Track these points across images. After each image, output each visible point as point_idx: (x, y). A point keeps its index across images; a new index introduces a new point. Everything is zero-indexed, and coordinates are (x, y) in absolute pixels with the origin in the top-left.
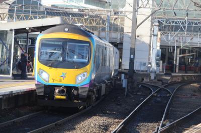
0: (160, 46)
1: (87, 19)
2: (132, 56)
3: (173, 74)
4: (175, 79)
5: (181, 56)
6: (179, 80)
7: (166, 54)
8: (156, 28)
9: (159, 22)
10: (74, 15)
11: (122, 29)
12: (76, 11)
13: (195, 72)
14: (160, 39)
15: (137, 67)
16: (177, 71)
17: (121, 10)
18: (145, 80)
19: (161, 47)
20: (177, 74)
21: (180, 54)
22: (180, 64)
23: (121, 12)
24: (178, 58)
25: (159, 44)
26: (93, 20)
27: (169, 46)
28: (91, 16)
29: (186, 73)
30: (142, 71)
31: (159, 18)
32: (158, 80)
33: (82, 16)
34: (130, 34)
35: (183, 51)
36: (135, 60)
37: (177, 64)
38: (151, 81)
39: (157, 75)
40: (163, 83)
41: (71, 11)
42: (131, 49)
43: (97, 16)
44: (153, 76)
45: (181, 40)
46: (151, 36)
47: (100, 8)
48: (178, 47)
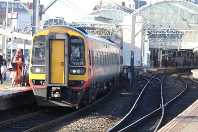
1: (98, 31)
2: (132, 57)
3: (159, 68)
4: (160, 72)
6: (163, 72)
7: (154, 56)
8: (146, 36)
9: (148, 32)
11: (122, 38)
12: (89, 26)
13: (173, 66)
14: (149, 44)
15: (136, 64)
17: (120, 24)
18: (140, 73)
19: (150, 49)
20: (161, 67)
21: (163, 54)
23: (121, 26)
24: (161, 57)
25: (148, 48)
26: (102, 32)
27: (154, 49)
28: (101, 29)
30: (137, 67)
31: (149, 29)
32: (149, 73)
33: (94, 29)
35: (164, 52)
36: (135, 60)
37: (161, 61)
38: (144, 73)
40: (152, 75)
41: (84, 26)
43: (103, 29)
44: (145, 70)
46: (142, 42)
47: (106, 24)
48: (161, 49)
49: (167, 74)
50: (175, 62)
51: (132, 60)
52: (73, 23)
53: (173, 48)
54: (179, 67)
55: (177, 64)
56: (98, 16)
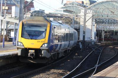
0: (96, 30)
1: (64, 19)
2: (84, 35)
3: (102, 42)
4: (102, 44)
5: (105, 34)
6: (104, 45)
7: (98, 34)
8: (94, 22)
9: (95, 20)
10: (59, 17)
12: (59, 15)
14: (96, 27)
15: (86, 39)
16: (103, 41)
17: (79, 14)
18: (90, 45)
20: (103, 42)
22: (104, 38)
23: (79, 16)
24: (104, 35)
25: (95, 29)
26: (67, 19)
27: (100, 30)
28: (66, 17)
29: (107, 41)
31: (96, 18)
32: (95, 45)
33: (62, 17)
34: (83, 25)
35: (106, 32)
36: (85, 36)
37: (103, 38)
38: (92, 45)
39: (95, 43)
40: (97, 46)
41: (57, 15)
42: (84, 31)
43: (68, 17)
44: (93, 43)
45: (105, 27)
46: (92, 26)
47: (70, 14)
48: (103, 30)
49: (107, 45)
50: (113, 38)
51: (84, 37)
52: (49, 13)
53: (111, 30)
54: (115, 42)
55: (114, 40)
56: (65, 9)
